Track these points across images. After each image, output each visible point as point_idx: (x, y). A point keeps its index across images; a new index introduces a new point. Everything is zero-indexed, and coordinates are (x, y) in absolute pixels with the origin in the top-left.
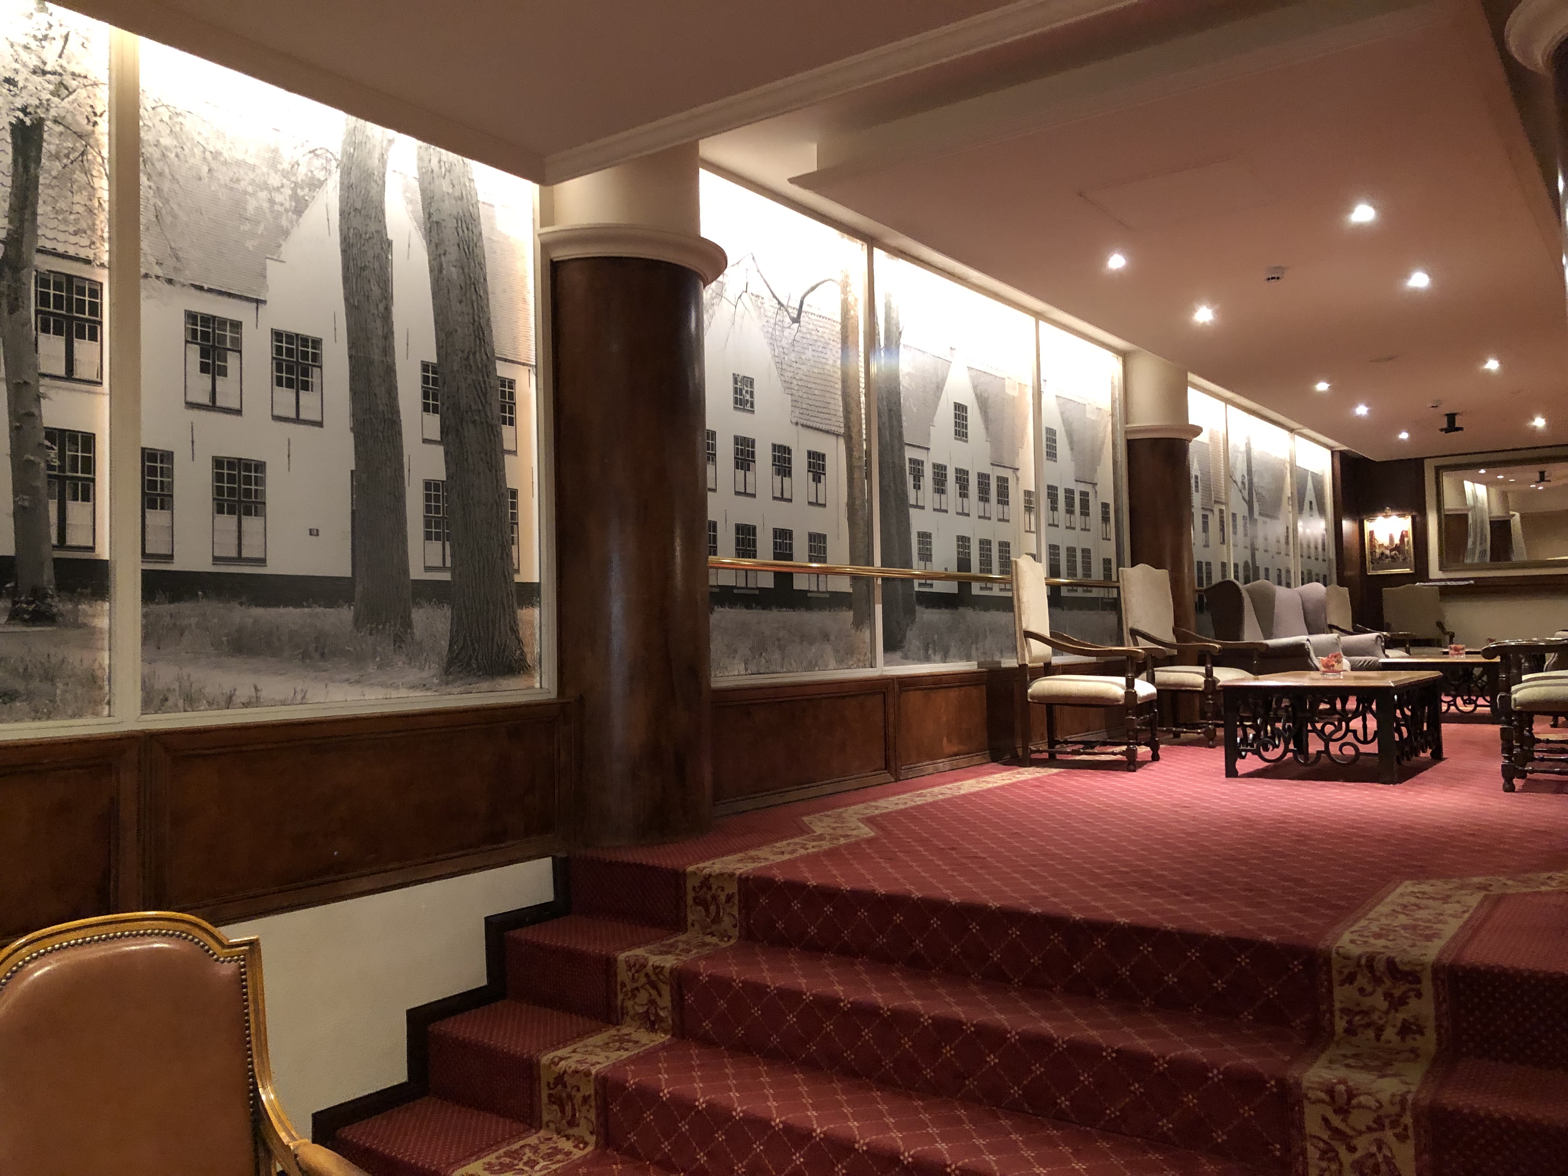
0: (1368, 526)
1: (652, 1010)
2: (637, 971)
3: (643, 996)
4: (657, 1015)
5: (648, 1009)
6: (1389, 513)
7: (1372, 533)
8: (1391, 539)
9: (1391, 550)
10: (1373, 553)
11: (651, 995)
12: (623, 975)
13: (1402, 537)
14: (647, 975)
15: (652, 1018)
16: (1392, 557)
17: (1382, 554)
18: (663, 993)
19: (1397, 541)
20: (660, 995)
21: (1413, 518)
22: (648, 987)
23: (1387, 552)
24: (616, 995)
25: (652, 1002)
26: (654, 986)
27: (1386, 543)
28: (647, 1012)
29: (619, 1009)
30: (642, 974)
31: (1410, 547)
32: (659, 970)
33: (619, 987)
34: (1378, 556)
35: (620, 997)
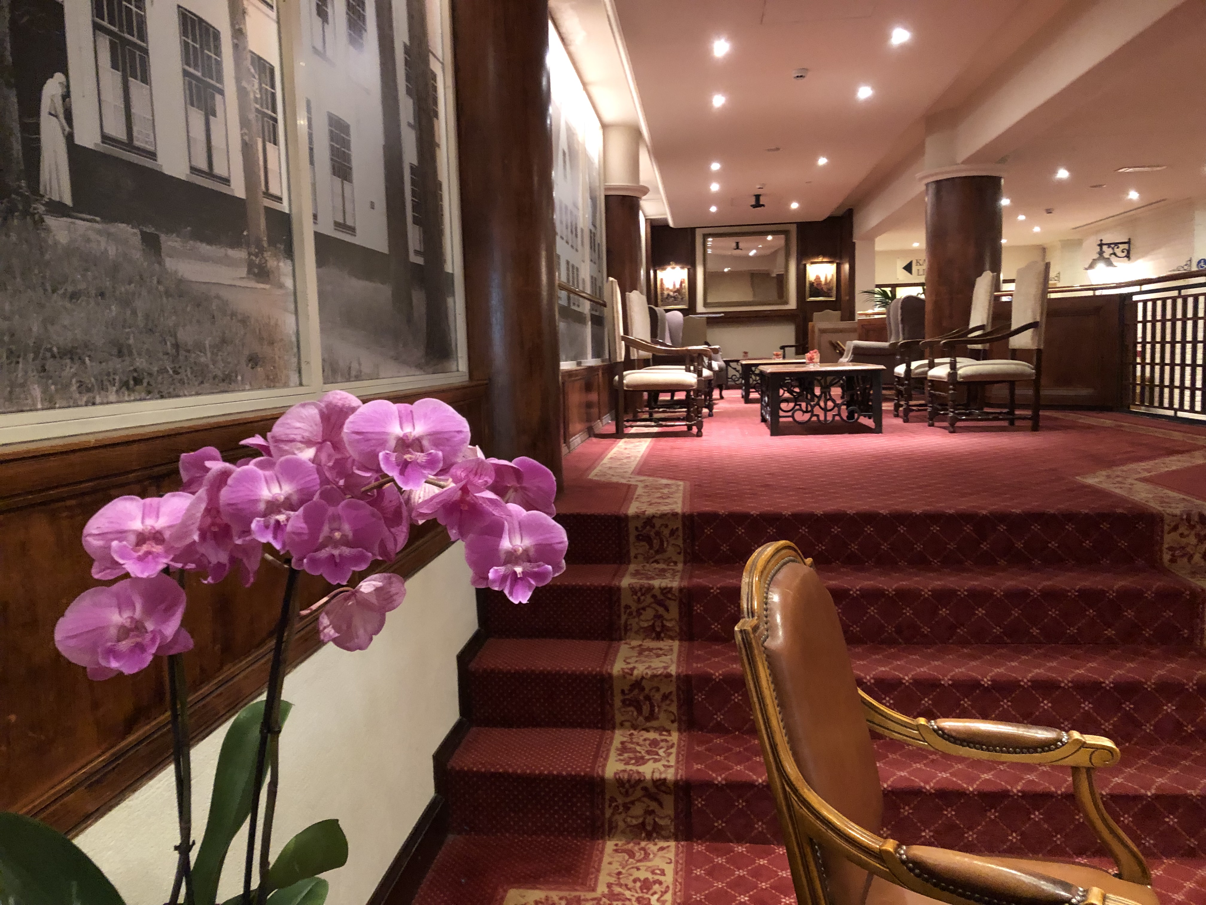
0: (660, 274)
1: (658, 623)
2: (642, 595)
3: (649, 614)
4: (663, 626)
5: (654, 624)
6: (674, 266)
7: (662, 280)
8: (674, 285)
9: (675, 292)
10: (662, 294)
11: (657, 611)
12: (626, 599)
13: (682, 283)
14: (654, 596)
15: (658, 629)
16: (674, 297)
17: (668, 295)
18: (670, 608)
19: (678, 286)
20: (667, 610)
21: (689, 269)
22: (654, 605)
23: (671, 294)
24: (619, 617)
25: (658, 617)
26: (661, 603)
27: (671, 287)
28: (653, 625)
29: (622, 627)
30: (648, 596)
31: (686, 290)
32: (666, 591)
33: (623, 610)
34: (665, 296)
35: (624, 617)
